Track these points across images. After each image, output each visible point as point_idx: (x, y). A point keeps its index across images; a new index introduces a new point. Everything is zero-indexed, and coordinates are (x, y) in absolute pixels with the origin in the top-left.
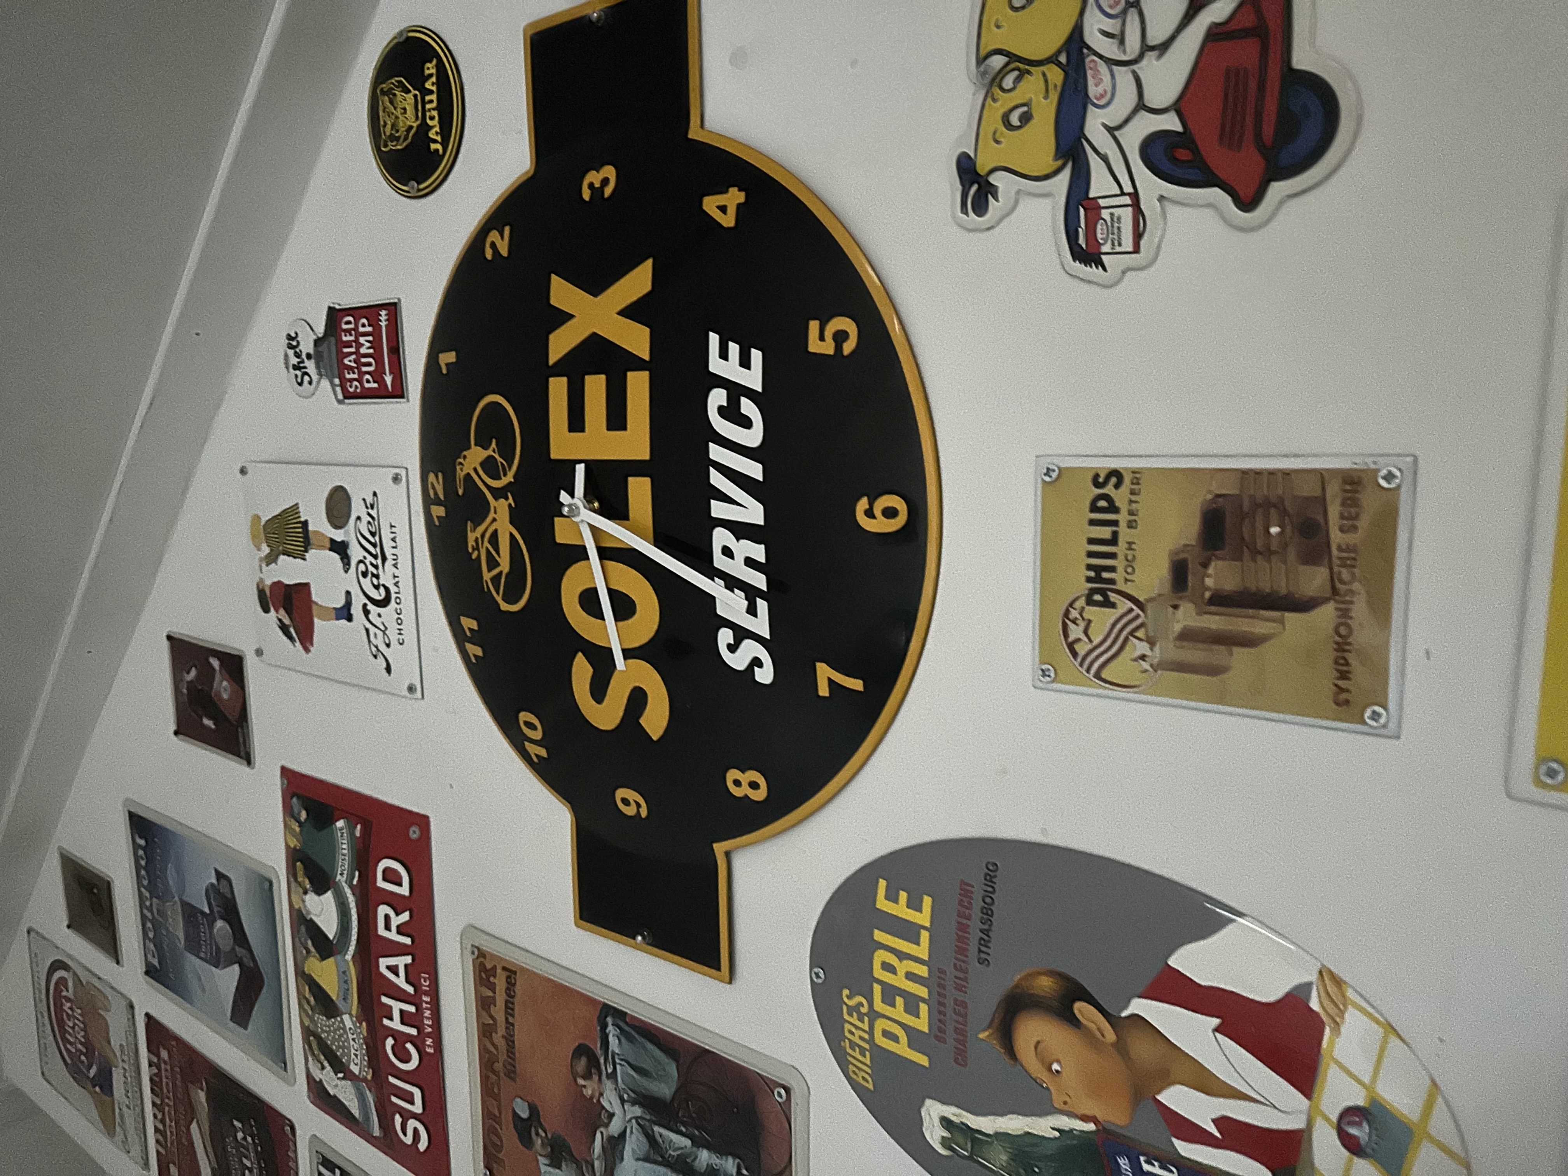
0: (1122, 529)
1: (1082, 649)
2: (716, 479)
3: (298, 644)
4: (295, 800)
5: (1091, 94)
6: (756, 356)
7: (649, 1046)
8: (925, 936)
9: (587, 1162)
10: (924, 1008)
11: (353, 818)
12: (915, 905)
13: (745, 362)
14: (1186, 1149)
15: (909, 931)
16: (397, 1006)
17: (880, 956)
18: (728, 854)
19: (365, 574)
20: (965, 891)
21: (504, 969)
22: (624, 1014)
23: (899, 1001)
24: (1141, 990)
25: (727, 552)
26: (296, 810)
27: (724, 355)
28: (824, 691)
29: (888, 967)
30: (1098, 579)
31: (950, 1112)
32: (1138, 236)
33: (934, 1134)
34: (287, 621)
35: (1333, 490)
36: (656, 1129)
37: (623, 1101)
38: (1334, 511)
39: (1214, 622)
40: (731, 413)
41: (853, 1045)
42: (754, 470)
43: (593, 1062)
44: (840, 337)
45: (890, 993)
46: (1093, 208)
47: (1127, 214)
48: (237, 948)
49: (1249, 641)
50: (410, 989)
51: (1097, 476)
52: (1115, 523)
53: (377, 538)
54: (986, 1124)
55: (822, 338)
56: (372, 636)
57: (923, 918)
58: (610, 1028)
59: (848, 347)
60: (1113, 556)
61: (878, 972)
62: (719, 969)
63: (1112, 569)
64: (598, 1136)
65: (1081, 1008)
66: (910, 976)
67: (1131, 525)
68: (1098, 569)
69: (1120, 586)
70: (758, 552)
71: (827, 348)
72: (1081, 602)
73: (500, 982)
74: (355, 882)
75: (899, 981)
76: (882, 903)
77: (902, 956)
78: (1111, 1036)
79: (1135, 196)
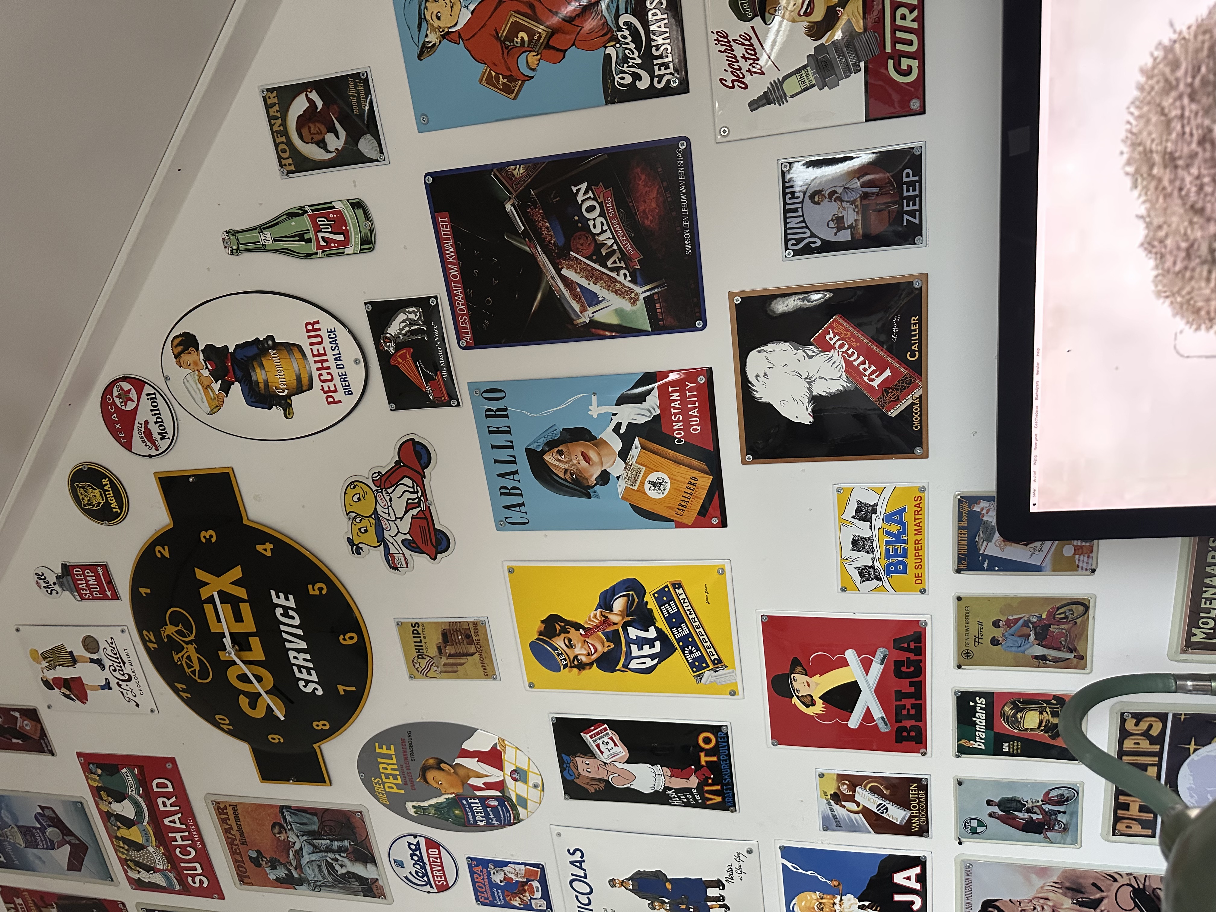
0: (422, 638)
1: (420, 670)
2: (285, 636)
3: (77, 701)
4: (91, 765)
5: (384, 527)
6: (291, 597)
7: (303, 814)
8: (394, 757)
9: (288, 863)
10: (399, 777)
11: (131, 767)
12: (389, 748)
13: (287, 599)
14: (478, 793)
15: (389, 757)
16: (178, 836)
17: (381, 766)
18: (319, 747)
19: (115, 670)
20: (403, 741)
21: (230, 805)
22: (291, 807)
23: (391, 777)
24: (457, 755)
25: (295, 658)
26: (94, 771)
27: (278, 597)
28: (342, 693)
29: (384, 768)
30: (419, 652)
31: (414, 803)
32: (407, 564)
33: (412, 811)
34: (68, 693)
35: (471, 626)
36: (314, 841)
37: (298, 836)
38: (472, 631)
39: (451, 661)
40: (285, 614)
41: (379, 793)
42: (300, 632)
43: (281, 827)
44: (321, 589)
45: (387, 776)
46: (393, 557)
47: (402, 558)
48: (65, 837)
49: (462, 664)
50: (184, 827)
51: (412, 624)
52: (420, 637)
53: (118, 655)
54: (426, 804)
55: (314, 590)
56: (125, 694)
57: (392, 752)
58: (286, 813)
59: (324, 592)
60: (422, 646)
61: (382, 771)
62: (325, 782)
63: (422, 649)
64: (291, 852)
65: (442, 765)
66: (392, 769)
67: (424, 638)
68: (419, 649)
69: (425, 653)
70: (308, 657)
71: (317, 593)
72: (416, 658)
73: (230, 811)
74: (141, 792)
75: (389, 771)
76: (378, 750)
77: (388, 764)
78: (452, 771)
79: (403, 553)
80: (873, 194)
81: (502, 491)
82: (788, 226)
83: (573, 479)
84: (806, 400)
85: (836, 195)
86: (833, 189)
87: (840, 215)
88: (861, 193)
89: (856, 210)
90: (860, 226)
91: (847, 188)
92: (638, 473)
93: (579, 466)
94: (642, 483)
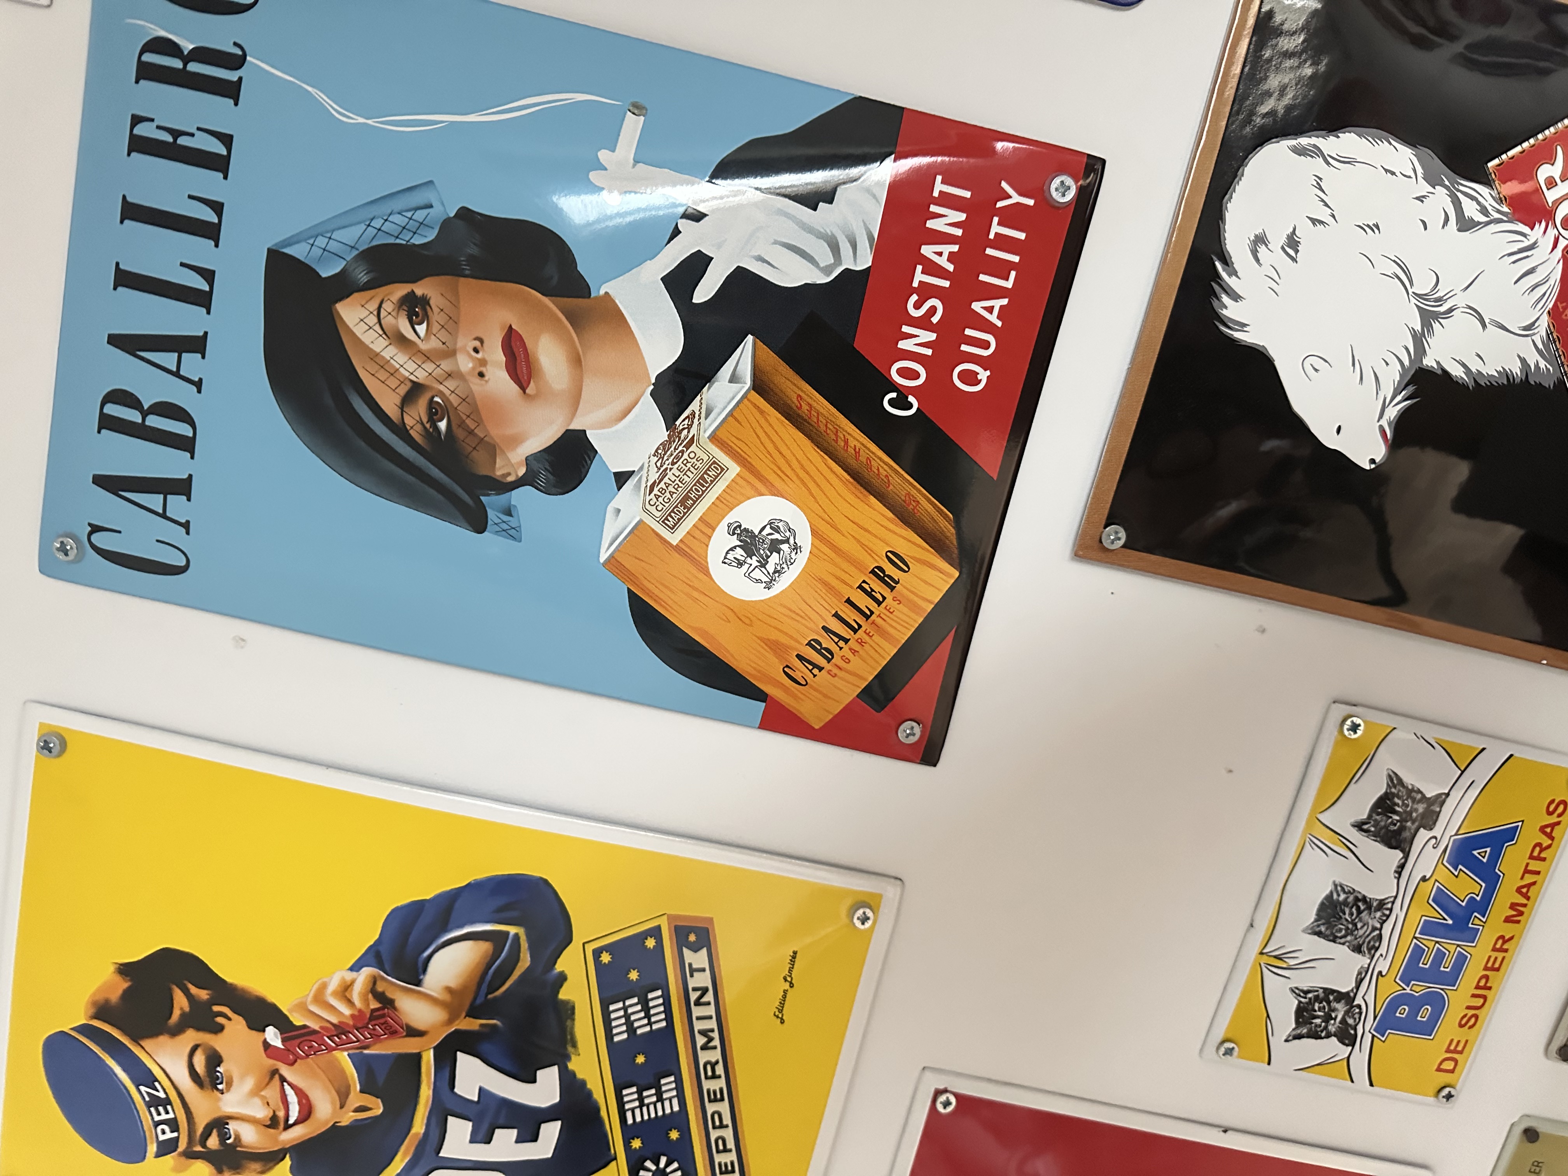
81: (112, 409)
83: (432, 434)
84: (1392, 376)
92: (703, 484)
93: (476, 385)
94: (707, 525)
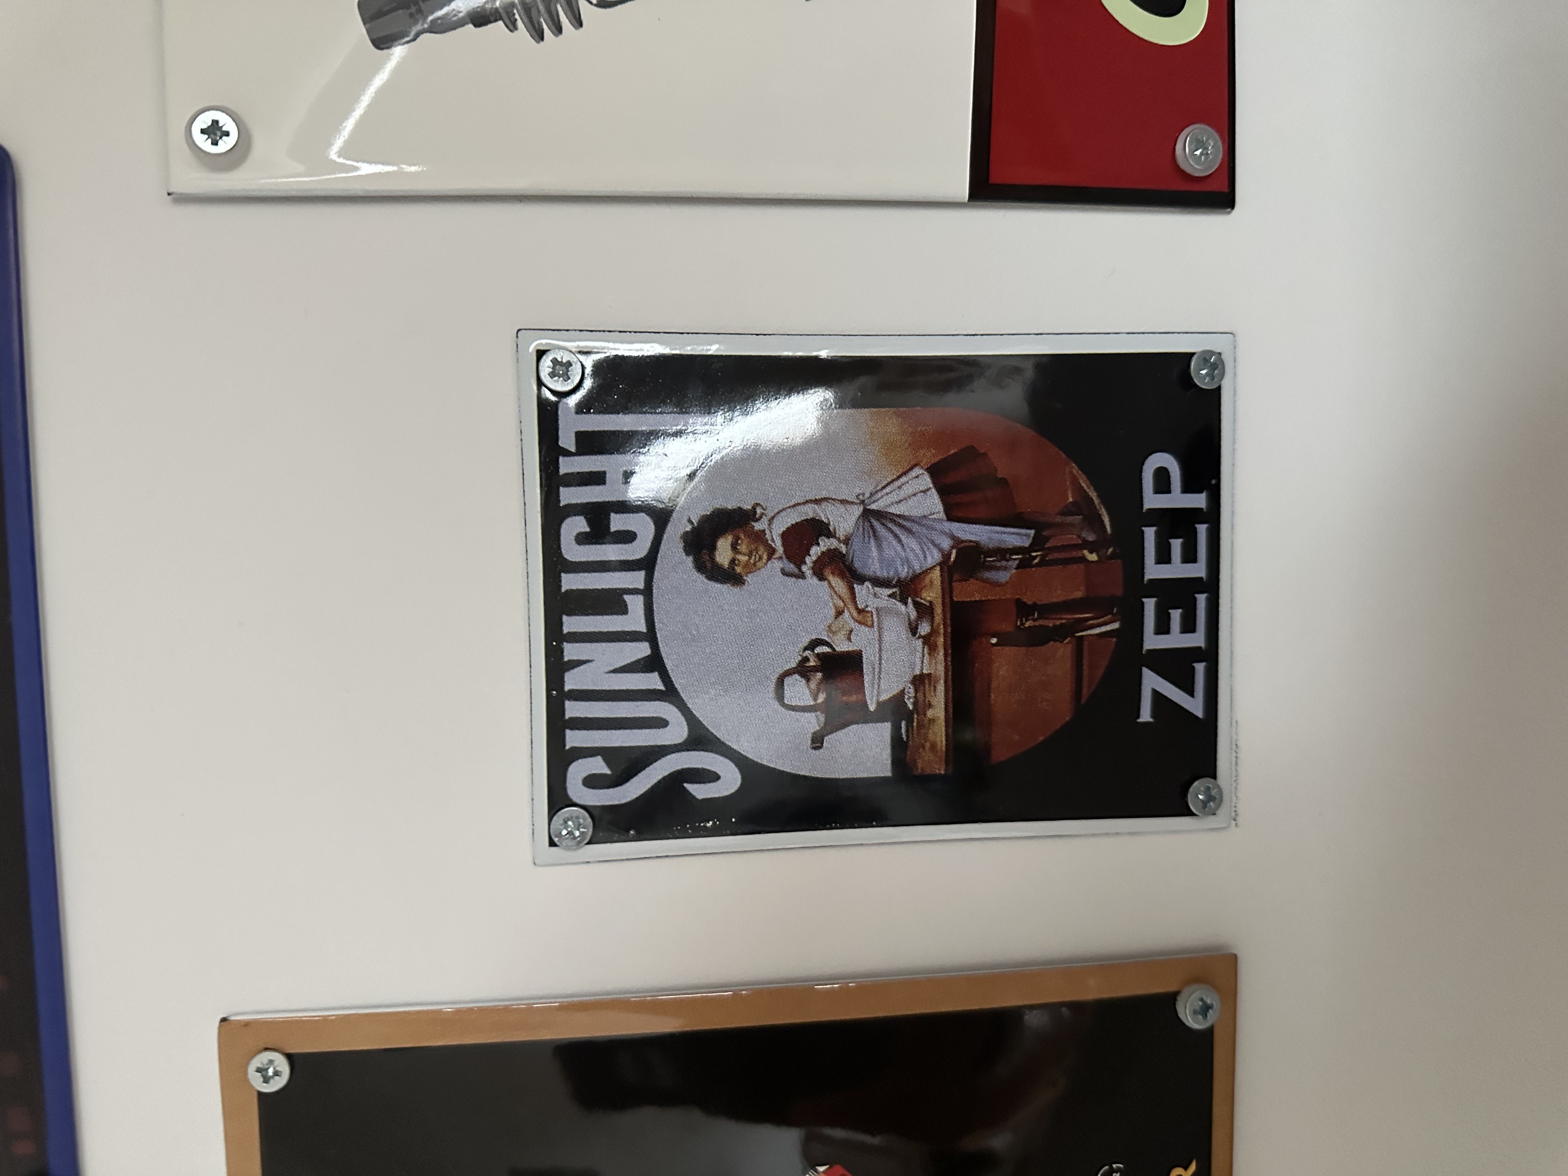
80: (1003, 553)
82: (572, 681)
85: (825, 544)
86: (809, 512)
87: (842, 646)
88: (946, 544)
89: (924, 629)
90: (938, 711)
91: (880, 515)
